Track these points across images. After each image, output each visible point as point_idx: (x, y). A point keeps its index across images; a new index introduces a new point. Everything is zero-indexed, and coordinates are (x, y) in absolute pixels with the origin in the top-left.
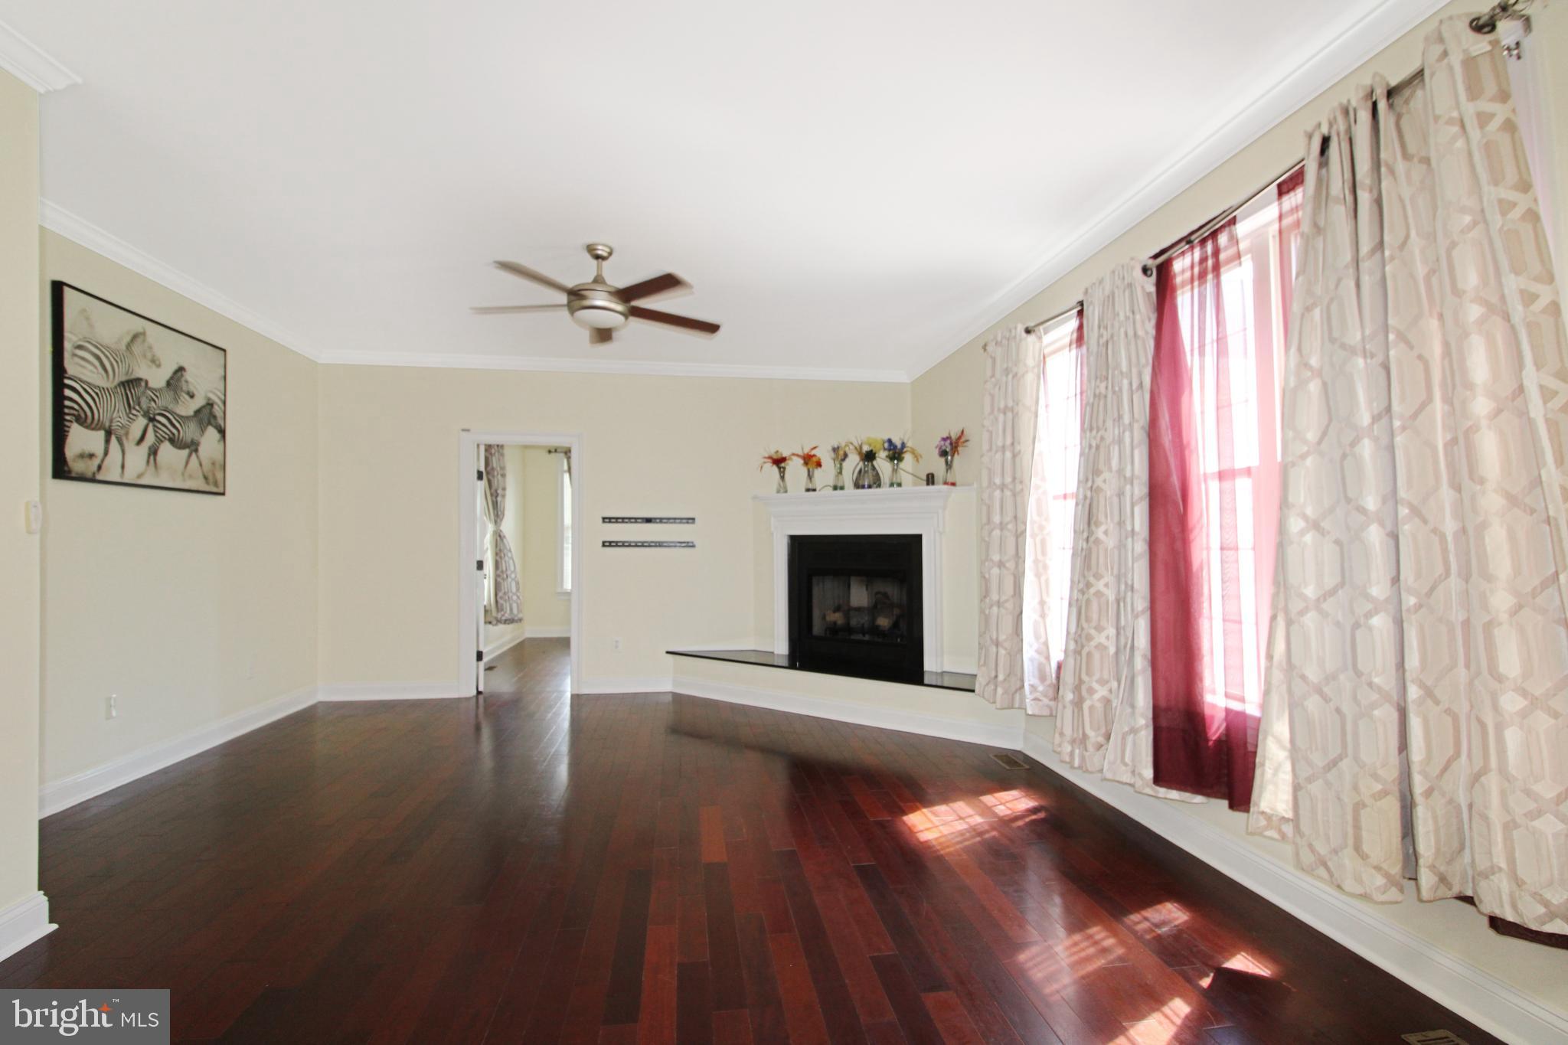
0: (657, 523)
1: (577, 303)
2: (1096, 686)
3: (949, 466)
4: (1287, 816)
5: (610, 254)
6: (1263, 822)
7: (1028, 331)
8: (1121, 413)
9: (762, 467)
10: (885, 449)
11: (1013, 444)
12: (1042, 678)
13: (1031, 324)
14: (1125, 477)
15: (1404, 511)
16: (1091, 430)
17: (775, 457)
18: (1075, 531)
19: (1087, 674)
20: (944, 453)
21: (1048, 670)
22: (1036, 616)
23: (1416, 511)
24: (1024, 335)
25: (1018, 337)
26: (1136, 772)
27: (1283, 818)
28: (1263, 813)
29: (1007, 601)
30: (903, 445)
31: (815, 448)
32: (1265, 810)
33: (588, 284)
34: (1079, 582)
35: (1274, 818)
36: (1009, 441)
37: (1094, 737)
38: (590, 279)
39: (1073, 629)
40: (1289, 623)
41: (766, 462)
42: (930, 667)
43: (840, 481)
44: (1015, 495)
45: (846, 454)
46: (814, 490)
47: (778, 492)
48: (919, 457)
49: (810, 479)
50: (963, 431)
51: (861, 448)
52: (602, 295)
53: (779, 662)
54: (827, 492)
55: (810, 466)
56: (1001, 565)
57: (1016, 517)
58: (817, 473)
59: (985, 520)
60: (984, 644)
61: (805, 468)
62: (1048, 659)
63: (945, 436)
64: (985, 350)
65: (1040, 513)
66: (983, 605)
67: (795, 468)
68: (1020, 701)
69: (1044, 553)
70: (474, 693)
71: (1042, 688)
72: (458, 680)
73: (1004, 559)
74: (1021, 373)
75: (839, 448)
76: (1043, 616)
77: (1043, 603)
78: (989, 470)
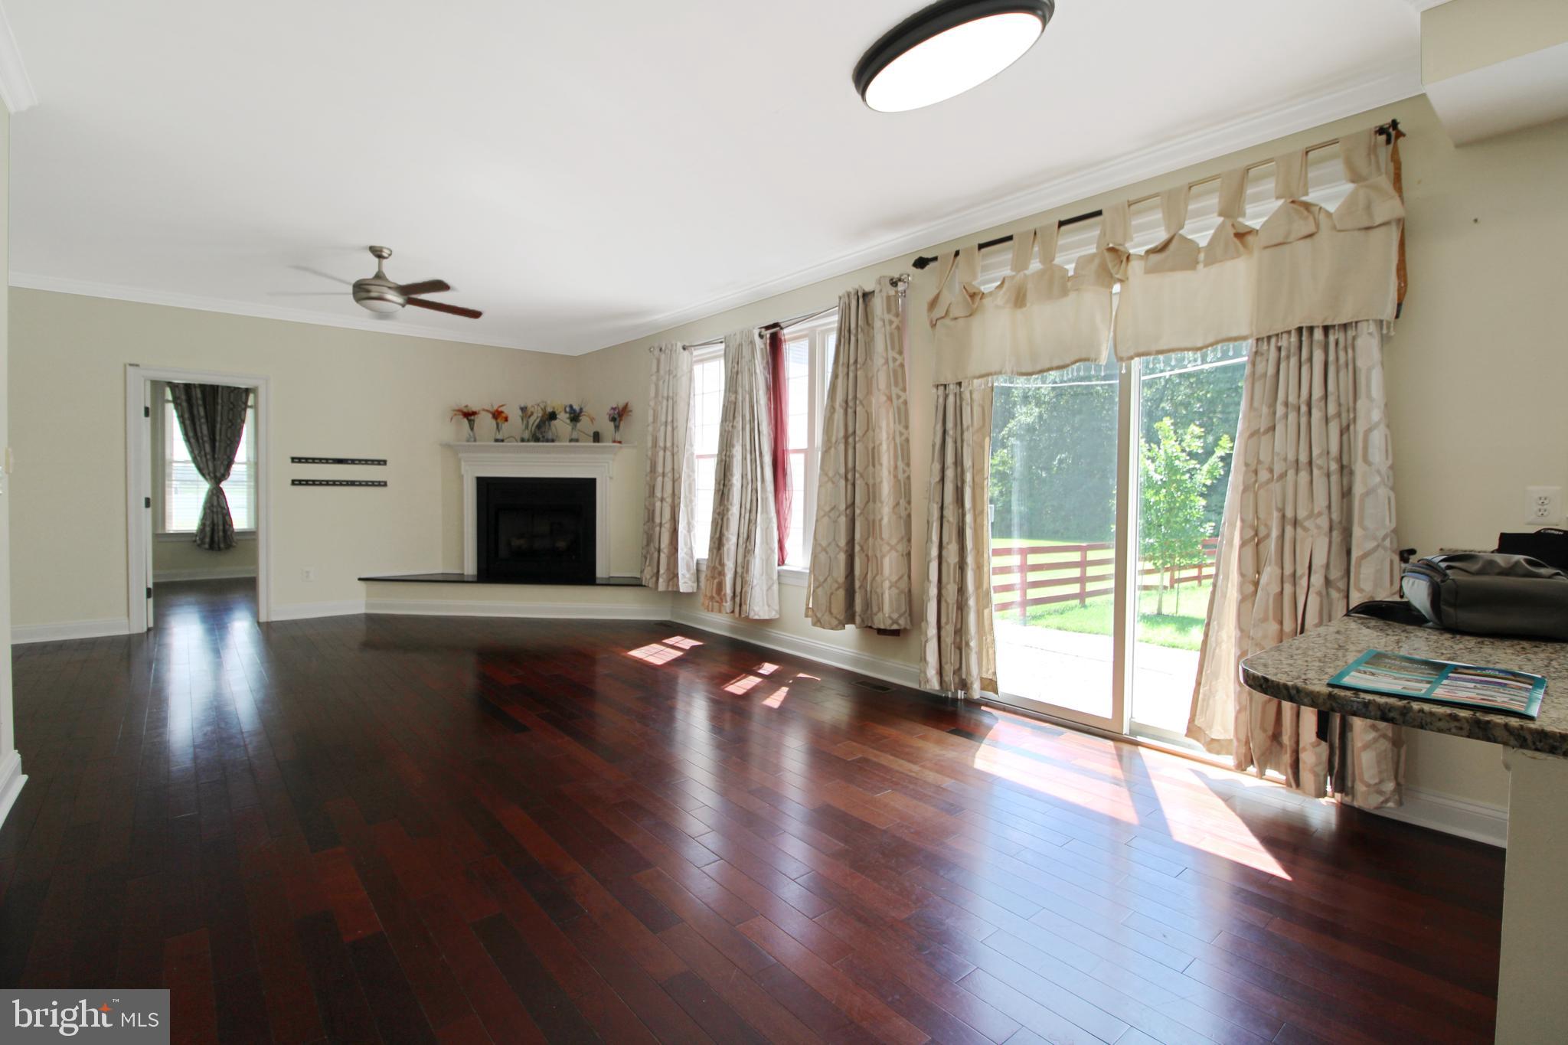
0: (349, 464)
1: (364, 295)
3: (617, 427)
5: (390, 255)
7: (684, 348)
9: (451, 419)
10: (566, 412)
11: (673, 421)
12: (688, 570)
13: (687, 344)
15: (857, 475)
17: (465, 410)
18: (716, 480)
20: (613, 419)
21: (691, 564)
22: (685, 532)
23: (862, 476)
24: (682, 350)
25: (678, 352)
30: (581, 409)
31: (502, 406)
33: (370, 279)
36: (670, 419)
38: (372, 275)
39: (712, 536)
41: (455, 415)
42: (601, 572)
43: (526, 435)
44: (673, 455)
45: (532, 414)
46: (502, 441)
47: (468, 441)
48: (592, 420)
49: (499, 431)
50: (627, 404)
51: (544, 410)
52: (385, 289)
53: (470, 579)
54: (516, 444)
55: (499, 421)
56: (662, 500)
57: (673, 469)
58: (505, 426)
59: (648, 469)
60: (648, 552)
61: (494, 422)
62: (692, 557)
63: (614, 406)
64: (651, 351)
65: (688, 467)
66: (646, 527)
67: (485, 422)
68: (673, 586)
69: (690, 492)
70: (145, 629)
71: (688, 576)
72: (128, 616)
73: (665, 496)
74: (679, 375)
75: (526, 408)
76: (689, 531)
77: (689, 524)
78: (653, 436)
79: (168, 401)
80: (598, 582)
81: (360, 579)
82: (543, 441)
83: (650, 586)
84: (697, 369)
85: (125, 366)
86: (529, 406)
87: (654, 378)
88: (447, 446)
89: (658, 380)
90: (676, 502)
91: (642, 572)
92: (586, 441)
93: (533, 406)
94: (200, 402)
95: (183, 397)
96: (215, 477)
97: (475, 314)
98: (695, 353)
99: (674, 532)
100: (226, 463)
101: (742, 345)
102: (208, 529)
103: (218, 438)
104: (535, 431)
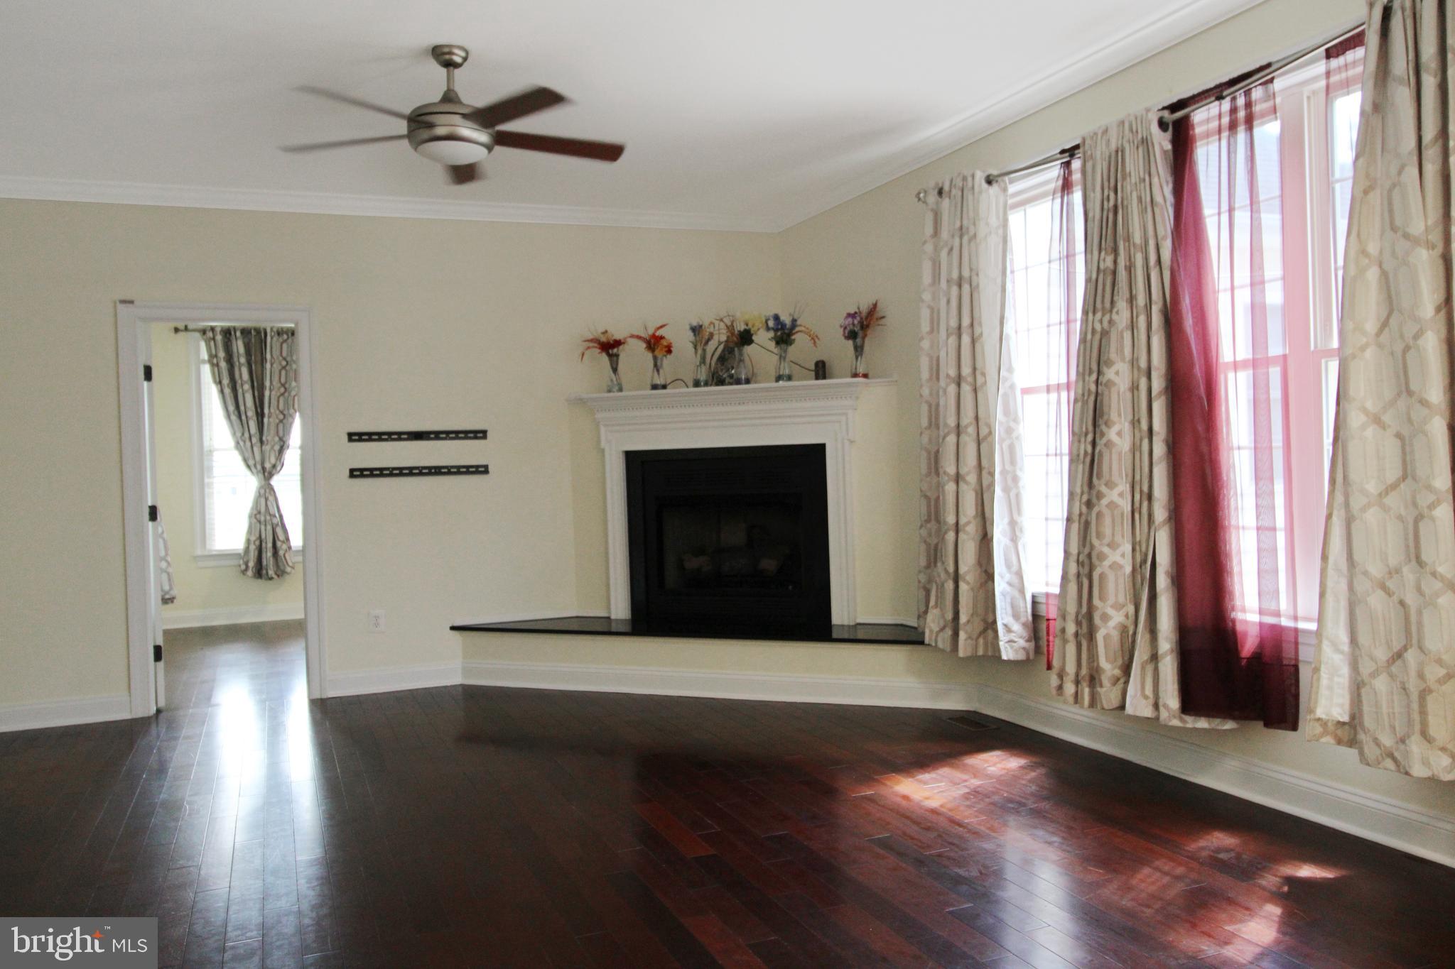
0: (432, 439)
1: (425, 134)
2: (1110, 611)
3: (859, 350)
4: (1341, 720)
5: (465, 60)
6: (1319, 730)
7: (989, 181)
8: (1134, 292)
9: (583, 355)
10: (768, 329)
11: (972, 325)
12: (1016, 616)
13: (995, 172)
14: (1139, 368)
16: (1094, 313)
17: (603, 339)
18: (1074, 433)
19: (1101, 599)
20: (852, 335)
21: (1022, 604)
24: (985, 185)
25: (977, 189)
26: (1161, 704)
27: (1339, 722)
28: (1319, 719)
29: (968, 523)
30: (794, 321)
31: (661, 327)
32: (1321, 717)
33: (434, 104)
34: (1082, 493)
35: (1330, 724)
37: (1109, 668)
38: (437, 97)
39: (1074, 550)
40: (1349, 522)
41: (589, 348)
42: (840, 615)
43: (703, 376)
44: (975, 391)
45: (711, 335)
46: (664, 387)
47: (609, 391)
48: (814, 339)
49: (658, 371)
50: (875, 306)
51: (730, 328)
52: (457, 119)
53: (622, 629)
54: (685, 390)
55: (657, 353)
56: (958, 478)
57: (977, 418)
58: (667, 362)
59: (925, 422)
60: (930, 581)
61: (650, 355)
62: (1022, 591)
63: (852, 312)
64: (919, 199)
65: (1007, 413)
66: (924, 532)
67: (635, 356)
68: (986, 644)
69: (1013, 462)
70: (153, 710)
71: (1016, 627)
72: (130, 692)
73: (963, 471)
74: (981, 234)
75: (701, 326)
76: (1014, 539)
77: (1013, 524)
78: (931, 358)
79: (204, 362)
80: (835, 635)
81: (453, 628)
82: (731, 384)
83: (940, 645)
84: (1015, 219)
85: (115, 303)
86: (706, 324)
87: (929, 248)
88: (580, 402)
89: (937, 249)
90: (985, 483)
91: (923, 615)
92: (805, 378)
93: (712, 323)
94: (243, 360)
95: (222, 354)
96: (264, 469)
97: (610, 152)
98: (1012, 189)
99: (985, 540)
100: (277, 448)
101: (1123, 151)
102: (252, 547)
103: (266, 411)
104: (716, 368)
